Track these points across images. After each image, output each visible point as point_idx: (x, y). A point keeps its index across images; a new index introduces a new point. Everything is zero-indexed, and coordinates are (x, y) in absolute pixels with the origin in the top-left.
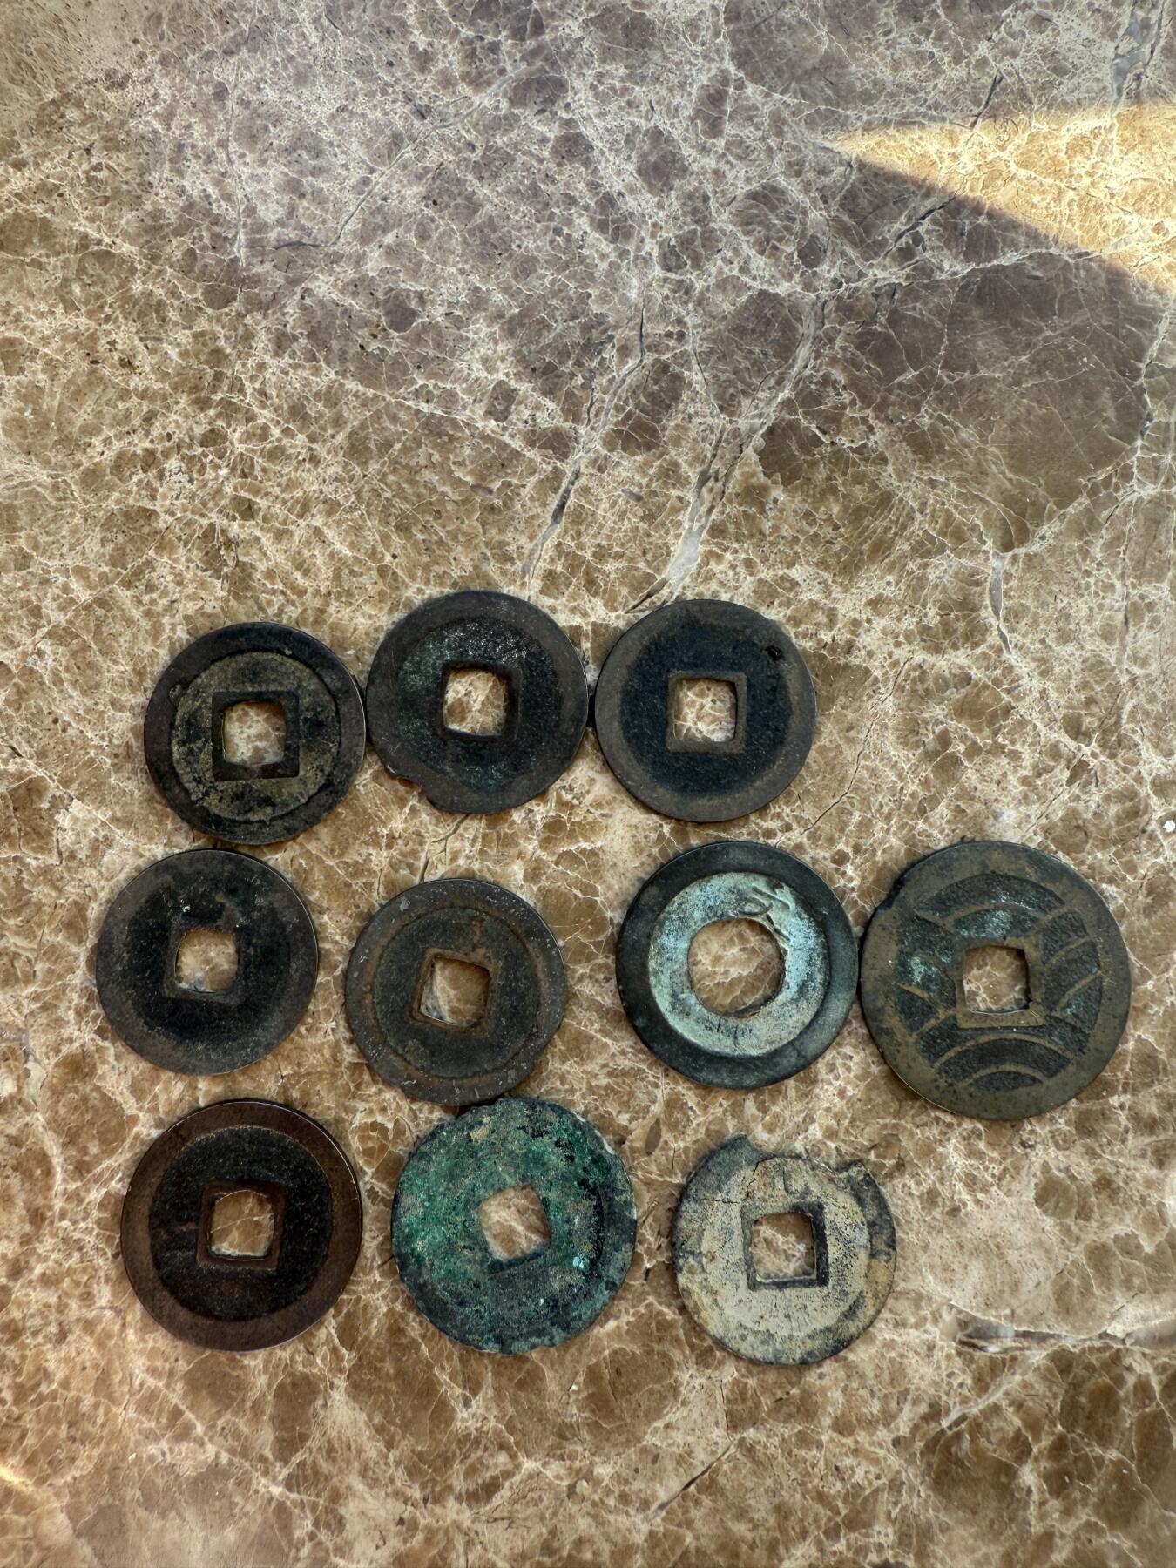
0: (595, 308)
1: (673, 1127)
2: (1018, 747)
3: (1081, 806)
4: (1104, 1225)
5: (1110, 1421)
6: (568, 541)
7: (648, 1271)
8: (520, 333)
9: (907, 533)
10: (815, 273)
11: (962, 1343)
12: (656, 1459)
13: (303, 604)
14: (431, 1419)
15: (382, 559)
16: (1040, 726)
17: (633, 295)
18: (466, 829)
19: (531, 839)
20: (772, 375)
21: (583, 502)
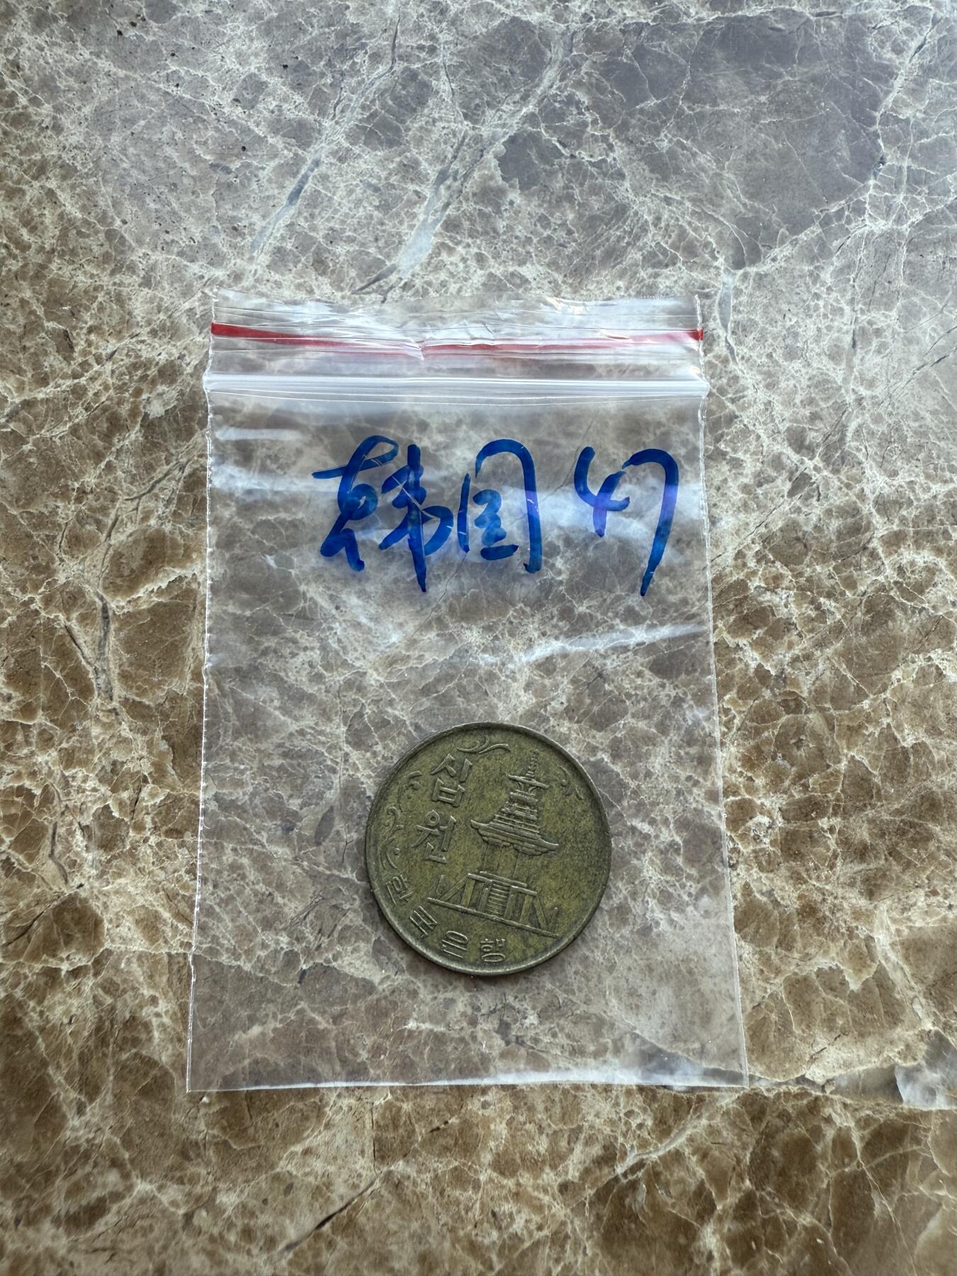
0: (351, 18)
1: (348, 816)
2: (740, 455)
3: (801, 518)
4: (806, 957)
5: (805, 1180)
6: (302, 222)
7: (304, 972)
8: (276, 33)
9: (640, 243)
10: (567, 7)
12: (289, 1188)
13: (24, 258)
14: (37, 1125)
15: (111, 224)
16: (764, 437)
17: (390, 10)
18: (162, 489)
19: (228, 505)
20: (518, 91)
21: (320, 188)
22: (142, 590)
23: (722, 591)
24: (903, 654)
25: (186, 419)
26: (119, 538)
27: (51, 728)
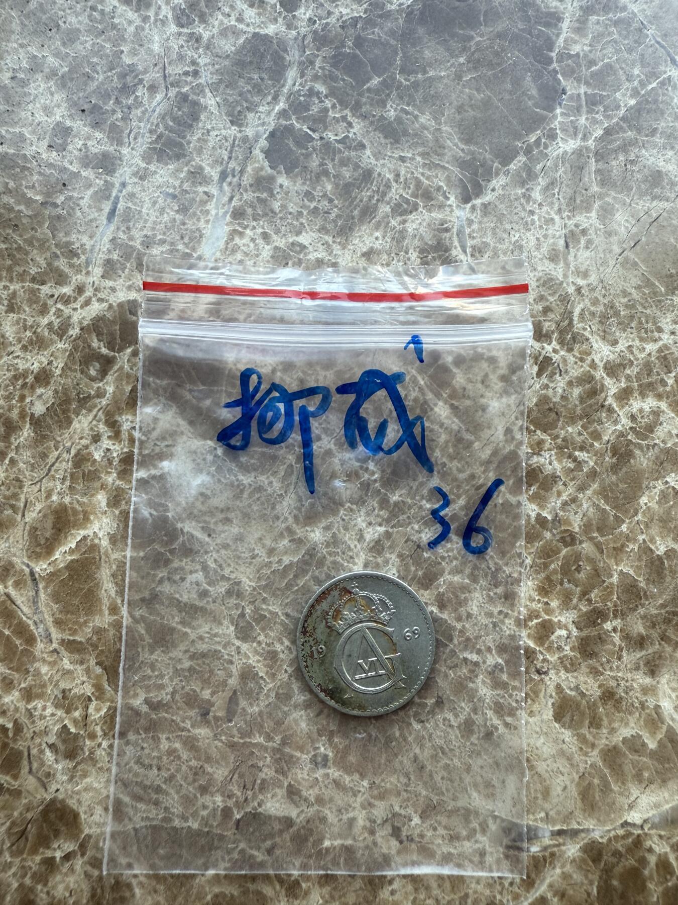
0: (127, 60)
1: (249, 694)
3: (550, 392)
4: (613, 731)
6: (121, 235)
7: (238, 821)
8: (70, 84)
9: (387, 199)
10: (294, 16)
11: (508, 847)
17: (156, 47)
18: (56, 471)
19: (110, 473)
20: (269, 93)
21: (130, 205)
22: (58, 553)
23: (499, 463)
24: (645, 483)
25: (64, 412)
26: (32, 516)
27: (10, 674)
